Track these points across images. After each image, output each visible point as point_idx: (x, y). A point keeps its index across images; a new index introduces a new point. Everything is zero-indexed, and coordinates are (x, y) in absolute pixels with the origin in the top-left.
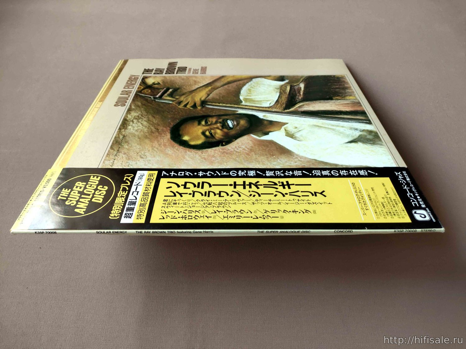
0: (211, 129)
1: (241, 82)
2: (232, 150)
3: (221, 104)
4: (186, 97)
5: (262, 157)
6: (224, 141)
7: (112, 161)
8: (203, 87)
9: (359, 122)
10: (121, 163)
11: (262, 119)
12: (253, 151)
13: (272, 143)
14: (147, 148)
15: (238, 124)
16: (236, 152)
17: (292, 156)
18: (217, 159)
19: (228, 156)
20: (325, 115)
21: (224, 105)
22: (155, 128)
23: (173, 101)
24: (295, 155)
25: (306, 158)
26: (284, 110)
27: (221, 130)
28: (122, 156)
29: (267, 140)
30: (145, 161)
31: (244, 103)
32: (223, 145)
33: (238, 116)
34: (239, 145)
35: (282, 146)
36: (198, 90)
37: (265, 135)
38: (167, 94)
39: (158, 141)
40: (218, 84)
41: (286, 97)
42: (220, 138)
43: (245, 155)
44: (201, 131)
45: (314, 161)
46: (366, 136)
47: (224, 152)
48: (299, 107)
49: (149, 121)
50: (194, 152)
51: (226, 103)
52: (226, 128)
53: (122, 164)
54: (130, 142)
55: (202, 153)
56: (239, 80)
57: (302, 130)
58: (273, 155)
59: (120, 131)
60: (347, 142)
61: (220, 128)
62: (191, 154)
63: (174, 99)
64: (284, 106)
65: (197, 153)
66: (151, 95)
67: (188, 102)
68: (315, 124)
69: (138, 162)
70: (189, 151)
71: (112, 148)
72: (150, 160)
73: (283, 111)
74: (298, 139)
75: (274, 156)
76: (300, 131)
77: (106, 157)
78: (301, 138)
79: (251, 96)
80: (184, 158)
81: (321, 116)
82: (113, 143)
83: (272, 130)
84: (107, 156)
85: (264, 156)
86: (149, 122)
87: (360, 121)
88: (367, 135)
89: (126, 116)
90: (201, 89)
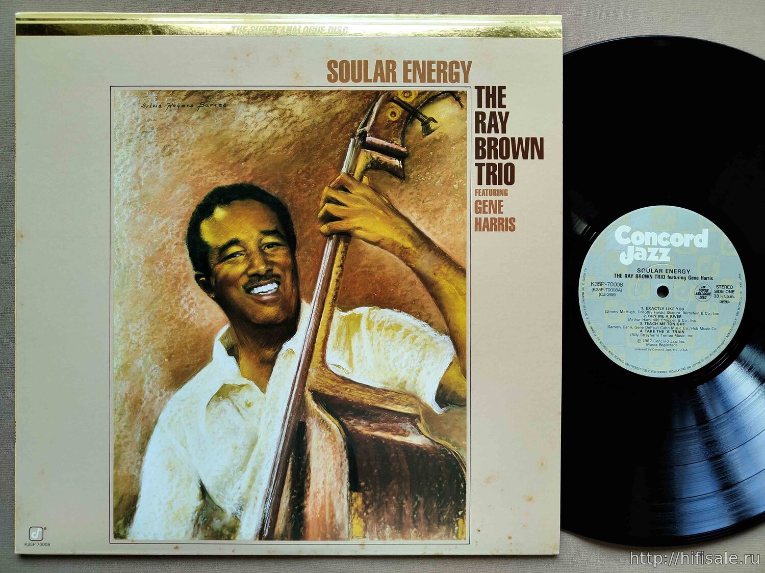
0: (248, 256)
1: (433, 310)
2: (184, 293)
3: (336, 269)
4: (368, 199)
5: (165, 340)
6: (211, 278)
7: (155, 103)
8: (410, 231)
9: (264, 520)
10: (152, 119)
11: (281, 348)
12: (180, 327)
13: (204, 358)
14: (191, 151)
15: (265, 303)
16: (179, 300)
17: (167, 388)
18: (160, 269)
19: (167, 286)
20: (293, 465)
21: (334, 276)
22: (250, 155)
23: (350, 174)
24: (168, 393)
25: (161, 409)
26: (311, 391)
27: (245, 272)
28: (168, 116)
29: (212, 351)
30: (156, 155)
31: (338, 314)
32: (197, 278)
33: (293, 302)
34: (198, 305)
35: (194, 375)
36: (397, 219)
37: (226, 349)
38: (378, 158)
39: (210, 167)
40: (425, 262)
41: (365, 400)
42: (218, 272)
43: (169, 313)
44: (241, 237)
45: (154, 420)
46: (220, 518)
47: (177, 279)
48: (322, 422)
49: (275, 138)
50: (180, 230)
51: (341, 280)
52: (250, 281)
53: (149, 121)
54: (208, 120)
55: (176, 244)
56: (441, 306)
57: (241, 415)
58: (169, 358)
59: (241, 95)
60: (203, 483)
61: (251, 272)
62: (175, 225)
63: (356, 176)
64: (326, 393)
65: (178, 236)
66: (373, 124)
67: (345, 205)
68: (260, 440)
69: (154, 145)
70: (182, 222)
71: (191, 93)
72: (158, 163)
73: (306, 389)
74: (213, 404)
75: (166, 360)
76: (238, 411)
77: (164, 91)
78: (215, 410)
79: (369, 328)
80: (164, 217)
81: (288, 458)
82: (204, 91)
83: (241, 362)
84: (169, 92)
85: (168, 344)
86: (271, 141)
87: (268, 523)
88: (224, 520)
89: (291, 93)
90: (404, 225)
